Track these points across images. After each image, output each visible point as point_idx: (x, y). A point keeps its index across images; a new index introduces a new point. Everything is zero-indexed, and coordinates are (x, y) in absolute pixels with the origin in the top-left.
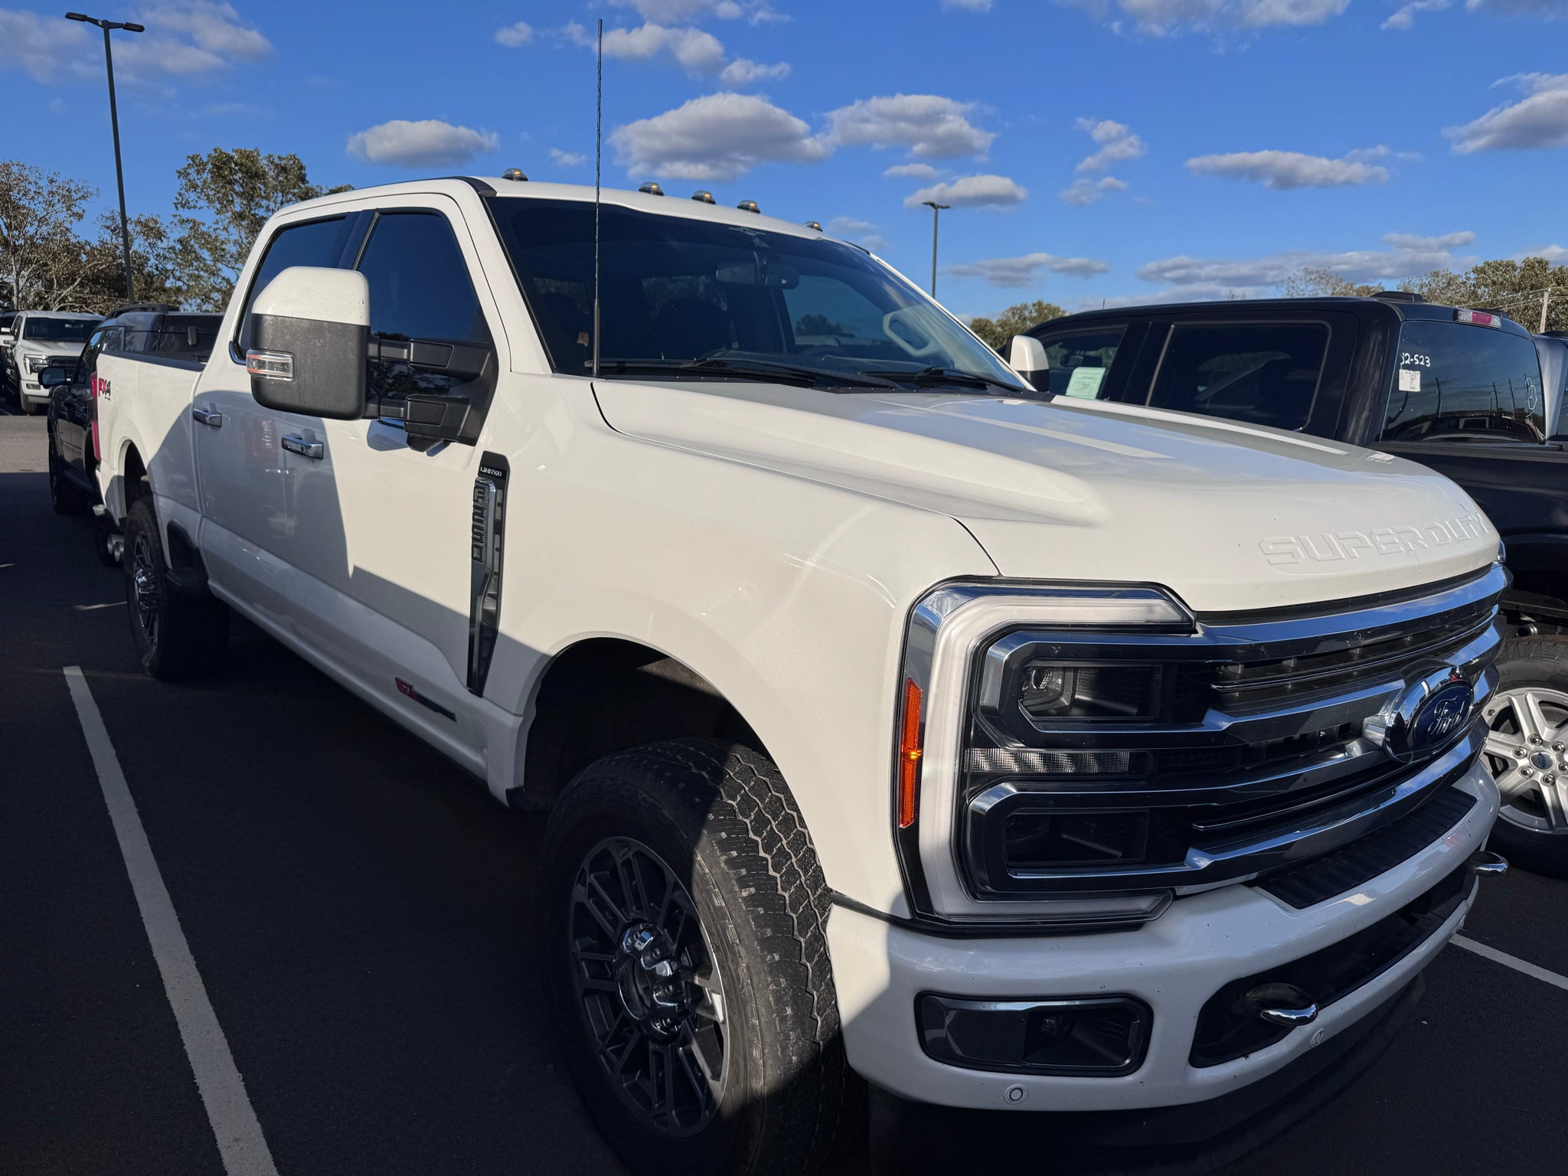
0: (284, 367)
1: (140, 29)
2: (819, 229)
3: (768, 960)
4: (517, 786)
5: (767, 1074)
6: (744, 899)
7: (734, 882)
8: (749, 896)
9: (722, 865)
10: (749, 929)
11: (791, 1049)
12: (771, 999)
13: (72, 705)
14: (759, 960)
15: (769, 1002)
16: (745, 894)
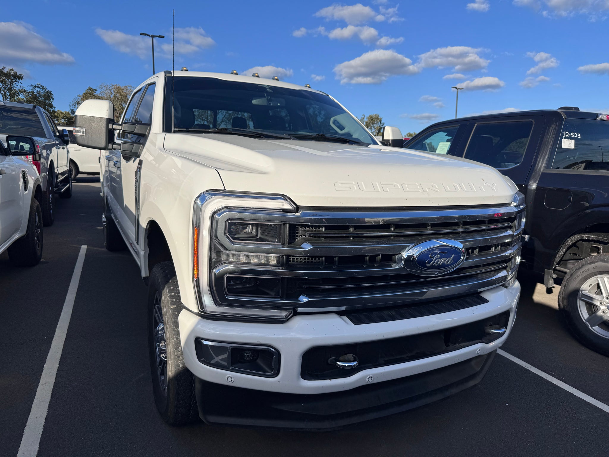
0: (83, 132)
1: (163, 37)
2: (309, 87)
3: (175, 330)
4: (146, 276)
5: (172, 370)
6: (171, 309)
7: (170, 303)
8: (173, 308)
9: (168, 297)
10: (171, 319)
11: (180, 362)
12: (174, 343)
13: (78, 256)
14: (172, 330)
15: (173, 344)
16: (172, 307)
